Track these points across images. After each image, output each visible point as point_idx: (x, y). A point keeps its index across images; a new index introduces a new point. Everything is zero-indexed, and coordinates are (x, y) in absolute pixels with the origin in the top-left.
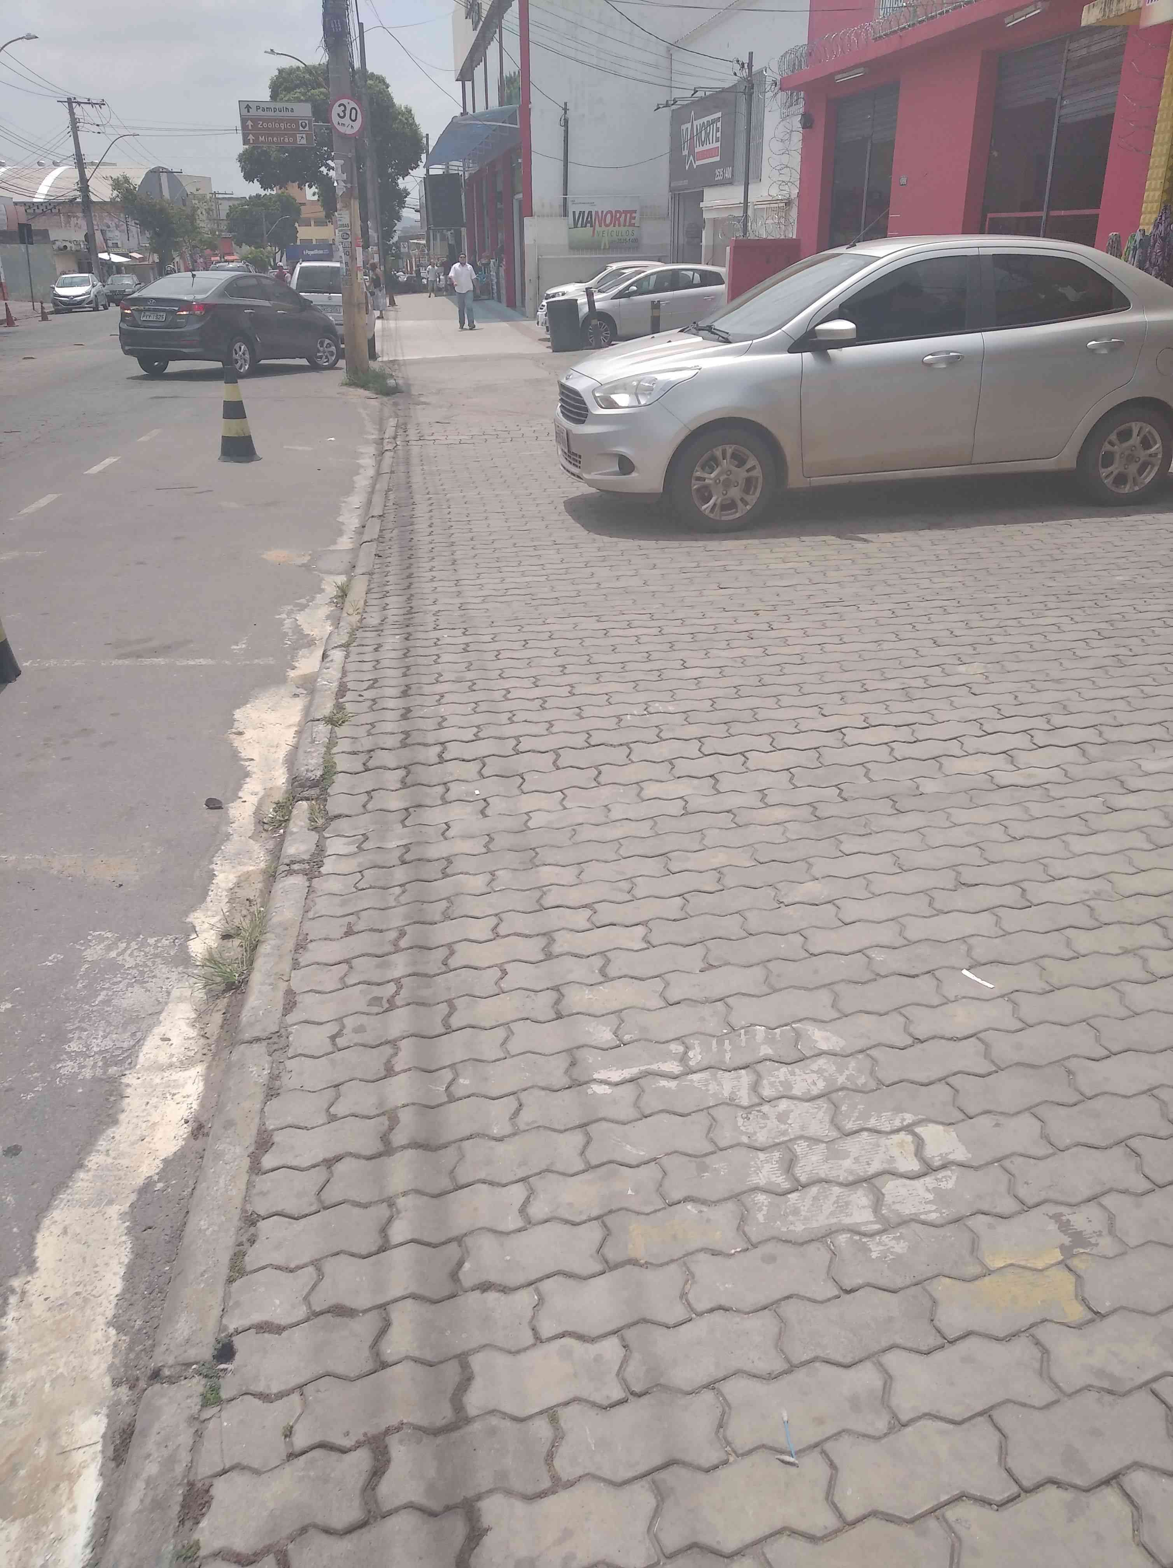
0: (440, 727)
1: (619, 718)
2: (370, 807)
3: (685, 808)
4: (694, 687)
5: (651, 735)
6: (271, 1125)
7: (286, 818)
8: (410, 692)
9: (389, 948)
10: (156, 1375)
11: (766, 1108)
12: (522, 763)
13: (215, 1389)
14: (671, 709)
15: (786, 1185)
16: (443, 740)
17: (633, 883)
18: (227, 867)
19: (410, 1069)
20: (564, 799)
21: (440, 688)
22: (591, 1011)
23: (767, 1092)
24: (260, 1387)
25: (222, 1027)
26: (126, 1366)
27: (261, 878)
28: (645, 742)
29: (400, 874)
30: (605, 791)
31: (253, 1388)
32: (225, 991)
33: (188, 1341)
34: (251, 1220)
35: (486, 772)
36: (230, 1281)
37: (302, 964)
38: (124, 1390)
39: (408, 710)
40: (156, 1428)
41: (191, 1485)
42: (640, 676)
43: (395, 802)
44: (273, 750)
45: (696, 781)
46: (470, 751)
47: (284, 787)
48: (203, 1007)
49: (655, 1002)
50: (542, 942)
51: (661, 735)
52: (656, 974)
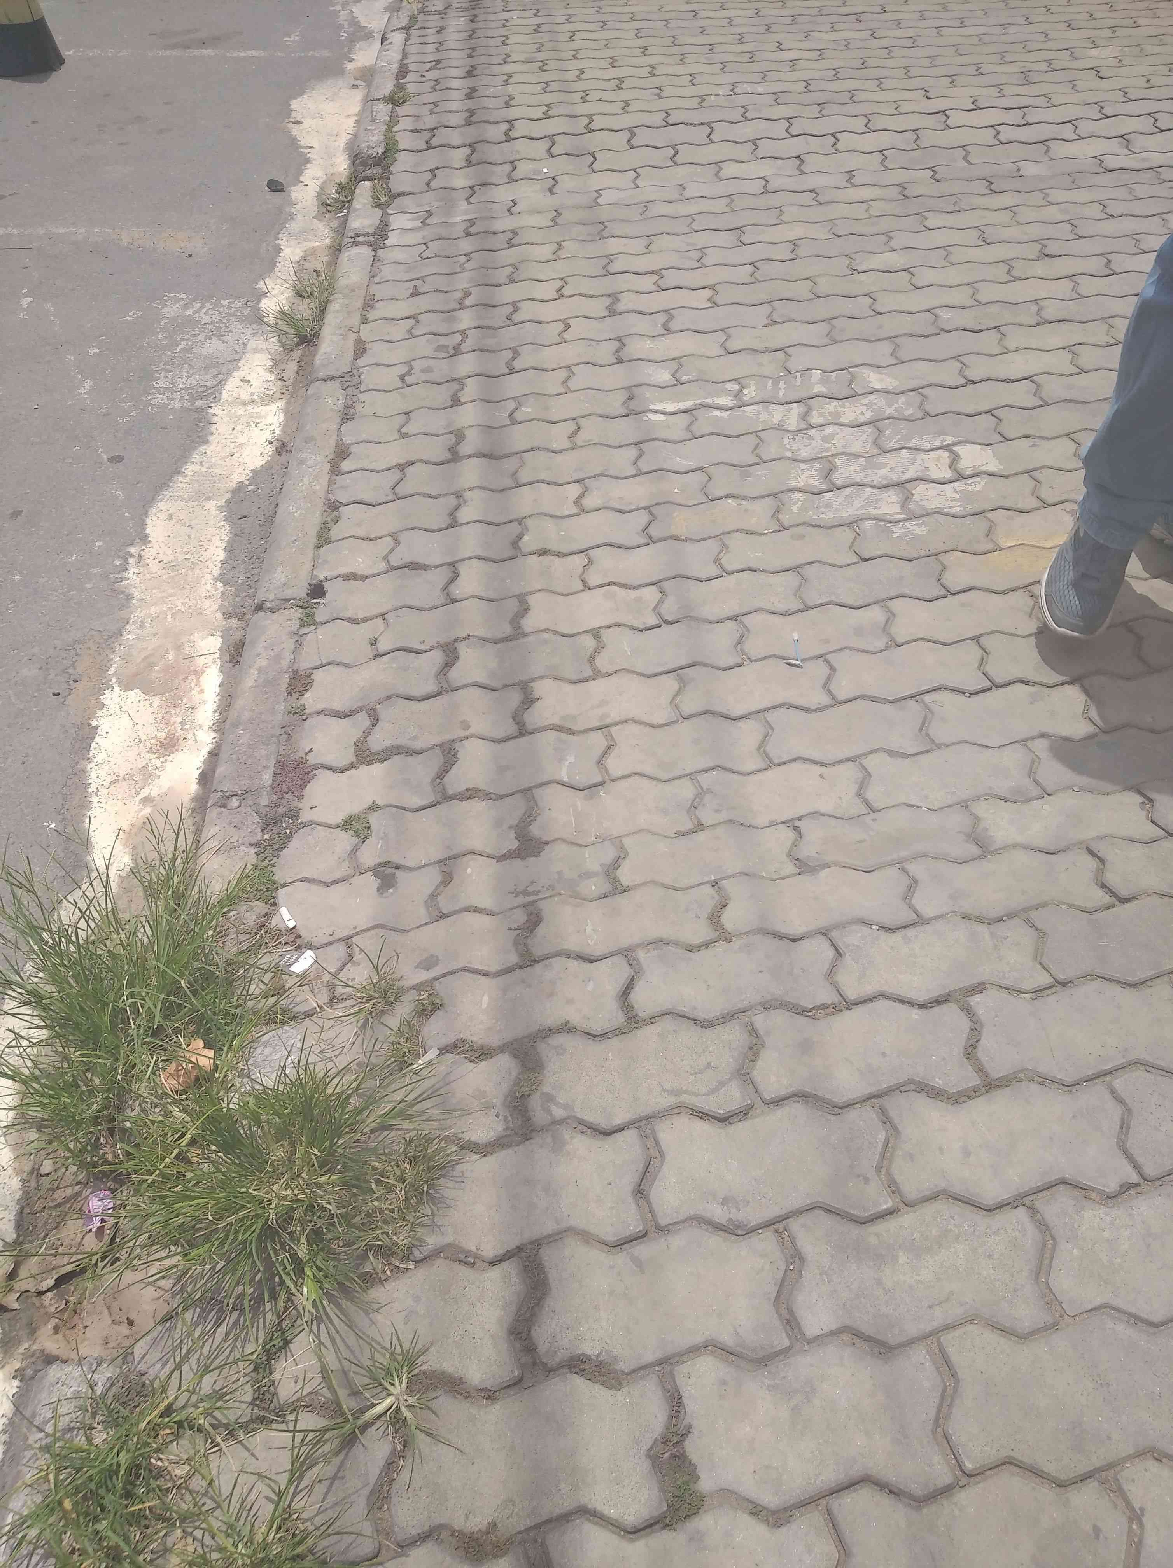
0: (508, 105)
1: (702, 98)
2: (434, 184)
3: (765, 187)
4: (788, 69)
5: (736, 115)
6: (347, 440)
7: (349, 198)
8: (475, 73)
9: (454, 305)
10: (260, 607)
11: (812, 432)
12: (594, 141)
13: (311, 616)
14: (760, 90)
15: (823, 487)
16: (510, 119)
17: (703, 253)
18: (293, 242)
19: (475, 401)
20: (637, 177)
21: (508, 68)
22: (652, 358)
23: (815, 419)
24: (349, 614)
25: (297, 372)
26: (234, 607)
27: (327, 252)
28: (729, 122)
29: (466, 245)
30: (681, 171)
31: (341, 615)
32: (298, 344)
33: (285, 585)
34: (334, 507)
35: (555, 150)
36: (318, 547)
37: (370, 320)
38: (234, 622)
39: (473, 90)
40: (263, 638)
41: (295, 672)
42: (730, 58)
43: (460, 180)
44: (334, 138)
45: (779, 162)
46: (538, 129)
47: (346, 173)
48: (278, 358)
49: (717, 351)
50: (607, 301)
51: (746, 115)
52: (719, 328)
